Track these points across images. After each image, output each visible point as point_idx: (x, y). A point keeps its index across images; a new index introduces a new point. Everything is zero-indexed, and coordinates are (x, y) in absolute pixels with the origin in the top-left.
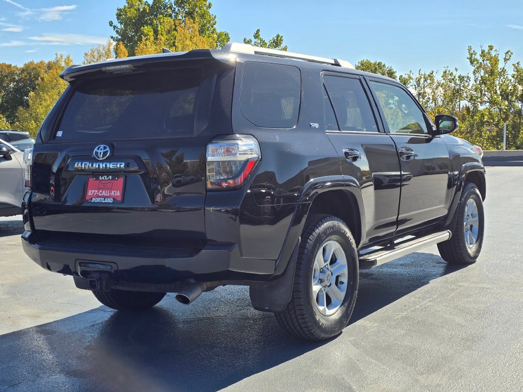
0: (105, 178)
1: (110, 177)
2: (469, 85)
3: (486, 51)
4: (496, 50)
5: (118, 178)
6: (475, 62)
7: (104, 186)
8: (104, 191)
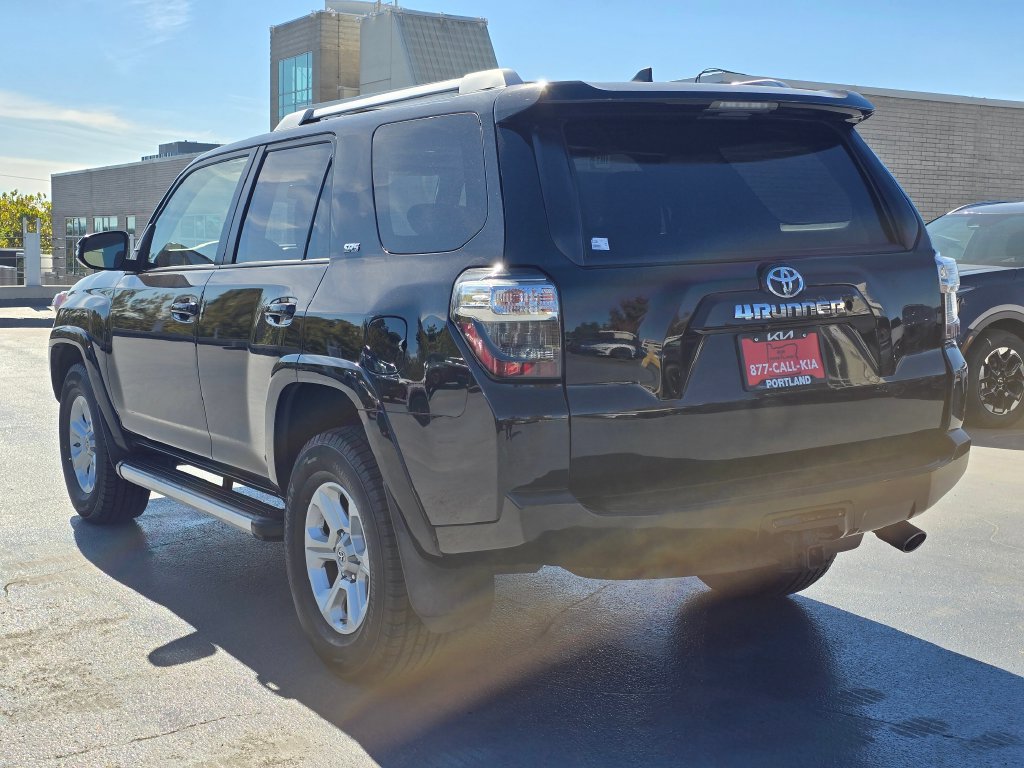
0: (778, 336)
1: (791, 333)
5: (807, 334)
7: (778, 352)
8: (782, 364)
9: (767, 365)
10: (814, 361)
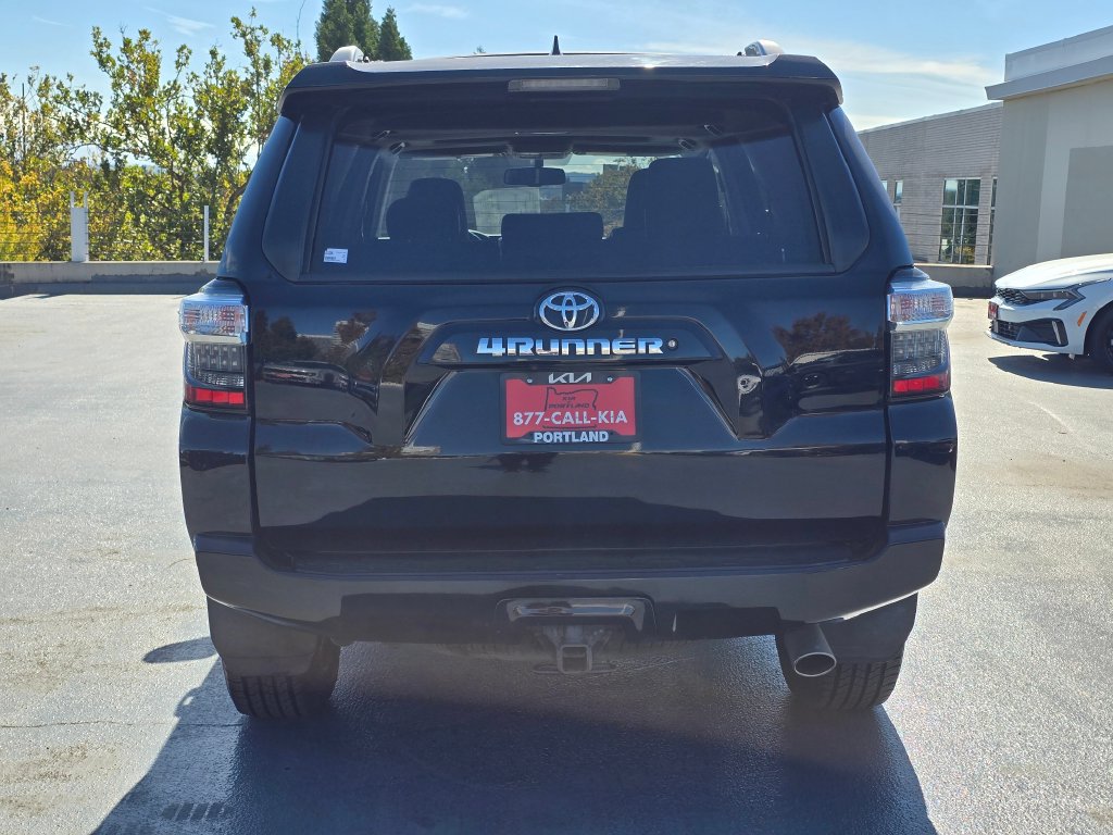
0: (567, 378)
1: (589, 376)
2: (98, 112)
3: (134, 42)
4: (156, 42)
5: (615, 377)
6: (110, 64)
7: (564, 398)
8: (568, 414)
9: (541, 414)
10: (621, 413)
